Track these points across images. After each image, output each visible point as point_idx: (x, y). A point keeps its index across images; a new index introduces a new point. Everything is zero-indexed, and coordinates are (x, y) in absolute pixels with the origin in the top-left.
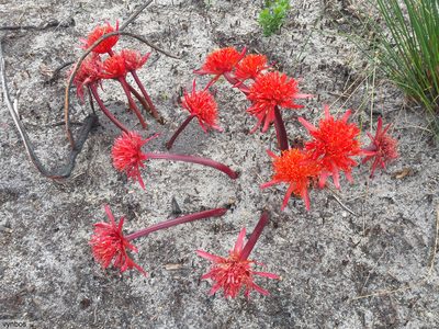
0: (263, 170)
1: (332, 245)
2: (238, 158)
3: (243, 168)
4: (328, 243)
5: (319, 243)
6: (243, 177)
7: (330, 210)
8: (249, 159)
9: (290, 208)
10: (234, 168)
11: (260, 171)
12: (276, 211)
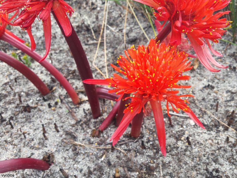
0: (77, 134)
1: (221, 160)
2: (36, 141)
3: (50, 148)
4: (216, 161)
5: (211, 169)
6: (58, 158)
7: (177, 128)
8: (51, 133)
9: (142, 154)
10: (38, 155)
11: (75, 138)
12: (130, 169)
